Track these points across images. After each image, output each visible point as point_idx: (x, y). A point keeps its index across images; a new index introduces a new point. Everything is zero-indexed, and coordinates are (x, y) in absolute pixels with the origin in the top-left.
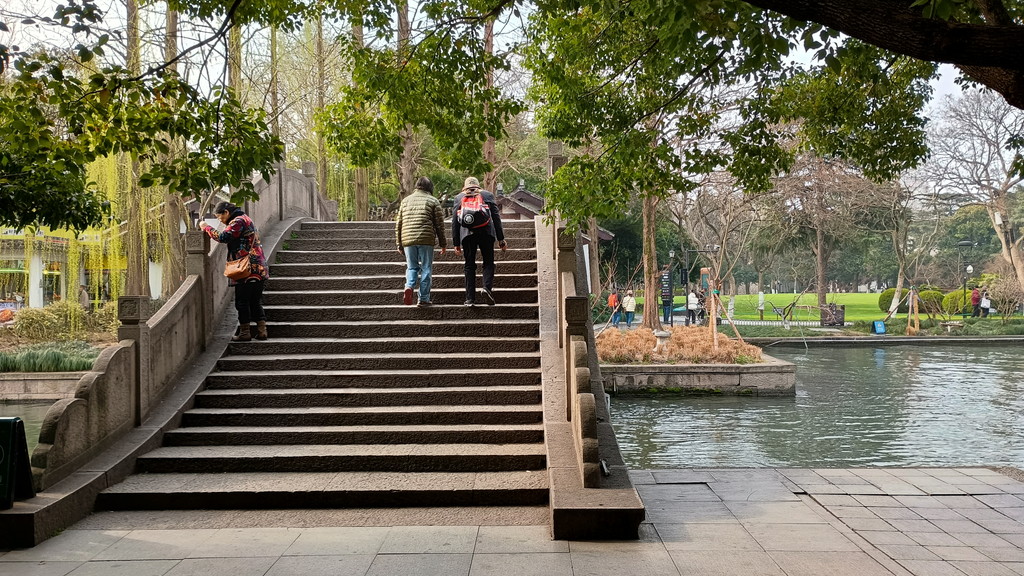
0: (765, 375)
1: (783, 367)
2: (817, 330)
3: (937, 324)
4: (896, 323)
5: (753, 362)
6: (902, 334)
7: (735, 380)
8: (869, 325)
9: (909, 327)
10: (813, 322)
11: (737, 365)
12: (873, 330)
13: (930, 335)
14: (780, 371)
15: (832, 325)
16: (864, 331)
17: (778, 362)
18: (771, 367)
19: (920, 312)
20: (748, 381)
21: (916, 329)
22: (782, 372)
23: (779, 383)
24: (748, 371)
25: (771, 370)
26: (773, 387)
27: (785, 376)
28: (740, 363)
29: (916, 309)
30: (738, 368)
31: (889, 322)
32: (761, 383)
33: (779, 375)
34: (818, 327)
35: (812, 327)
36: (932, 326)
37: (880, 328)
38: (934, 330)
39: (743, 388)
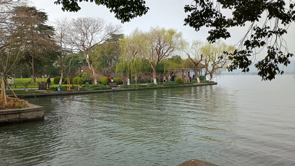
0: (31, 113)
1: (39, 108)
2: (38, 91)
3: (75, 88)
4: (63, 87)
5: (25, 107)
6: (66, 91)
7: (18, 116)
8: (55, 89)
9: (68, 89)
10: (36, 88)
11: (18, 109)
12: (57, 90)
13: (74, 91)
14: (38, 110)
15: (43, 89)
16: (54, 91)
17: (36, 107)
18: (34, 109)
19: (70, 84)
20: (24, 116)
21: (69, 89)
22: (39, 111)
23: (37, 115)
24: (24, 111)
25: (34, 110)
26: (35, 117)
27: (39, 112)
28: (19, 108)
29: (69, 83)
30: (19, 111)
31: (61, 87)
32: (29, 116)
33: (37, 112)
34: (38, 90)
35: (36, 90)
36: (74, 88)
37: (59, 90)
38: (75, 89)
39: (21, 119)
